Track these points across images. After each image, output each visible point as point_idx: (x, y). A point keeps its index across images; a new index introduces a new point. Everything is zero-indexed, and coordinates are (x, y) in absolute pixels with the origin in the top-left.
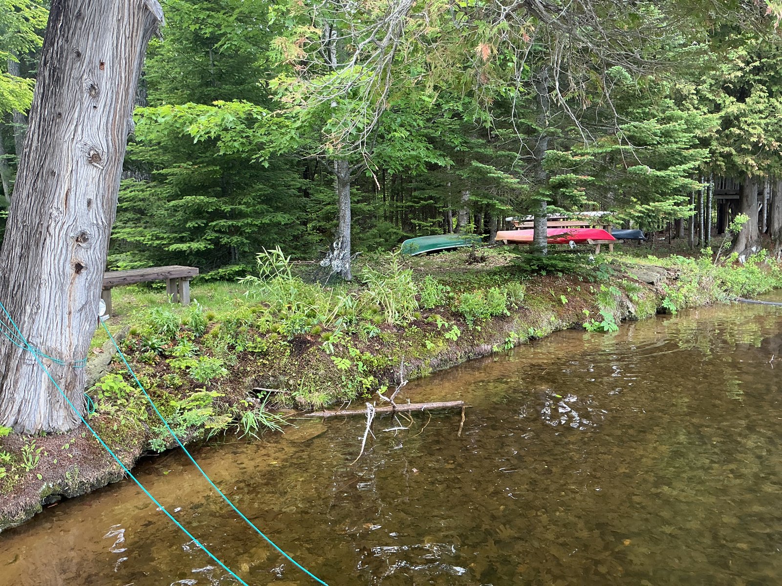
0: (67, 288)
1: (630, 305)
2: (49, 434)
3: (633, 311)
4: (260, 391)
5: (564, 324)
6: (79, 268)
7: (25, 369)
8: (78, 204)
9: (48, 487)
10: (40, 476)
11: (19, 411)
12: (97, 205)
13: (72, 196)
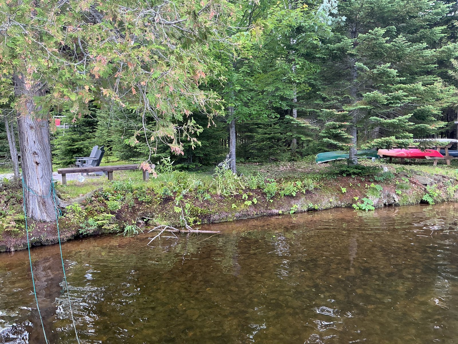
0: (35, 170)
1: (395, 196)
2: (44, 222)
3: (397, 200)
4: (145, 218)
5: (343, 204)
6: (37, 164)
7: (30, 197)
8: (31, 143)
9: (34, 239)
10: (31, 234)
11: (32, 212)
12: (37, 142)
13: (28, 140)
